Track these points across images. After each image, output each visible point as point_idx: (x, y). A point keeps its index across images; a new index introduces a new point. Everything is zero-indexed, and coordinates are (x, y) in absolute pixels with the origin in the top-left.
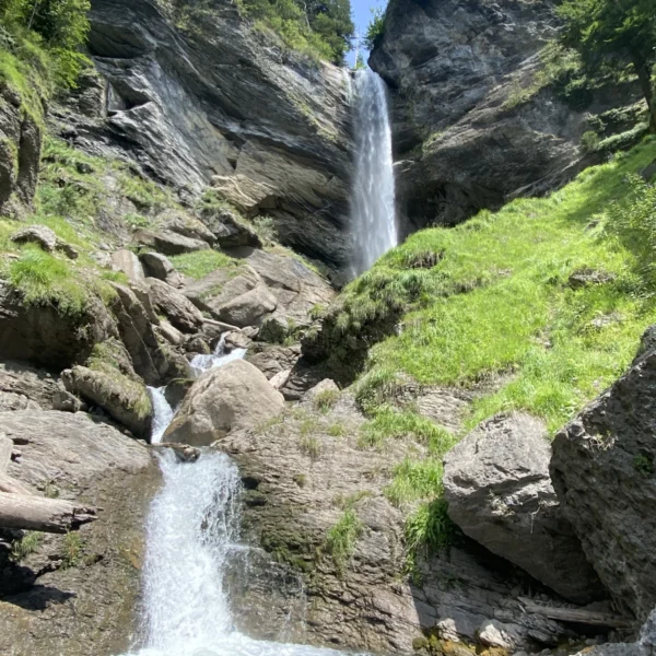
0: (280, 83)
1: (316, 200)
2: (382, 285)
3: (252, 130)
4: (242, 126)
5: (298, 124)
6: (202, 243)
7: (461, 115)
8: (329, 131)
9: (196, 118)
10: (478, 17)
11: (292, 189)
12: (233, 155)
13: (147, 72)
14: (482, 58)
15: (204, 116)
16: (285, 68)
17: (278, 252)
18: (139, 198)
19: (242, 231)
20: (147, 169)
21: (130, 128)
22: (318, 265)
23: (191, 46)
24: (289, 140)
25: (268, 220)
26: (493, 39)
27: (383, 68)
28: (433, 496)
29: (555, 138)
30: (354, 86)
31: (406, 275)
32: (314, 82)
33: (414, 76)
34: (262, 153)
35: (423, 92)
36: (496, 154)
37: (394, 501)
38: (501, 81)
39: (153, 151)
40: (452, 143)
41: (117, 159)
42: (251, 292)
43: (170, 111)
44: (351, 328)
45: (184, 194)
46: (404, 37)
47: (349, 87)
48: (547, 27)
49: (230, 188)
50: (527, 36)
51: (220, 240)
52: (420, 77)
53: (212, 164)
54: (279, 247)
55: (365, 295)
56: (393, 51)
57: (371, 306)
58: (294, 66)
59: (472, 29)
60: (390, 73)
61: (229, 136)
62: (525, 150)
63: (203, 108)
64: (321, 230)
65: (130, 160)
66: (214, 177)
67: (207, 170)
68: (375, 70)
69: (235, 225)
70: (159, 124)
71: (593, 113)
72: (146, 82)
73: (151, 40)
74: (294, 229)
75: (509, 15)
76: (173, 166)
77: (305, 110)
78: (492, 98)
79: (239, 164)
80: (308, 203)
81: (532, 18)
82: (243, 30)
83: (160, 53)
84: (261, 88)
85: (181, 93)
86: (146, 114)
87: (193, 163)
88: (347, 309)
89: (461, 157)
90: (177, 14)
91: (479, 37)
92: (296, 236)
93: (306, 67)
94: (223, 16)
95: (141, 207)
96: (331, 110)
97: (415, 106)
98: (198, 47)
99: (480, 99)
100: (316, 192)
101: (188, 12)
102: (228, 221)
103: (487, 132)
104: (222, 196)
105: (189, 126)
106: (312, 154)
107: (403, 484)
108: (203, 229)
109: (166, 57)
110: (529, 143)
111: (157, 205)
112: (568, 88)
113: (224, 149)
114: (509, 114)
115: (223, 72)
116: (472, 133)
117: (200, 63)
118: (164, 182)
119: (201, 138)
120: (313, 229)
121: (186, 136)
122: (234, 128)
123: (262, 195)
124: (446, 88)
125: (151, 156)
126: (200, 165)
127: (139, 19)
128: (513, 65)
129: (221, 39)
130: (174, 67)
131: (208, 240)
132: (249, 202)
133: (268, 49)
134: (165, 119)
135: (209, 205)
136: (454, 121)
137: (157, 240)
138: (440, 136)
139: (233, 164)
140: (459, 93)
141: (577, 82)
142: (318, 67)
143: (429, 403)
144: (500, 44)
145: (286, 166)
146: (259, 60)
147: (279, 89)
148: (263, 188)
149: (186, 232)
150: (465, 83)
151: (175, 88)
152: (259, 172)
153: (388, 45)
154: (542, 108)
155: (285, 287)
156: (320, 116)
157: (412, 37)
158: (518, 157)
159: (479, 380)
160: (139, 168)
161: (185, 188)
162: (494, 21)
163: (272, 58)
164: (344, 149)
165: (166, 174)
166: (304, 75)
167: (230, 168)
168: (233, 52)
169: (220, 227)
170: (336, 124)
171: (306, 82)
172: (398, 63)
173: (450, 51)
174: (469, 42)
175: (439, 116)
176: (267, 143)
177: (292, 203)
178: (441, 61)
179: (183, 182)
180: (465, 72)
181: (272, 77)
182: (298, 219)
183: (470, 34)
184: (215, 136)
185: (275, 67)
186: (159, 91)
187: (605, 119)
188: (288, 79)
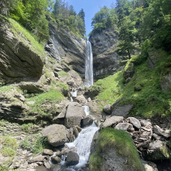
0: (75, 43)
1: (79, 63)
2: (95, 87)
3: (69, 50)
4: (67, 49)
5: (77, 50)
6: (61, 69)
7: (103, 52)
8: (82, 51)
9: (60, 47)
10: (107, 37)
11: (75, 61)
12: (66, 54)
13: (52, 38)
14: (107, 43)
15: (61, 46)
16: (75, 40)
17: (73, 71)
18: (51, 61)
19: (68, 68)
20: (52, 56)
21: (49, 48)
22: (78, 73)
23: (60, 35)
24: (75, 52)
25: (71, 66)
26: (109, 40)
27: (91, 41)
28: (102, 109)
29: (116, 59)
30: (86, 44)
31: (98, 86)
32: (80, 43)
33: (96, 44)
34: (71, 54)
35: (97, 47)
36: (107, 60)
37: (100, 109)
38: (109, 48)
39: (53, 52)
40: (101, 57)
41: (47, 53)
42: (71, 80)
43: (56, 46)
44: (92, 92)
45: (58, 60)
46: (95, 37)
47: (85, 44)
48: (117, 40)
49: (65, 60)
50: (114, 41)
51: (64, 69)
52: (97, 44)
53: (62, 55)
54: (73, 70)
55: (93, 88)
56: (93, 39)
57: (94, 89)
58: (77, 40)
59: (106, 38)
60: (92, 42)
61: (65, 50)
62: (112, 60)
63: (61, 45)
64: (79, 68)
65: (49, 54)
66: (63, 57)
67: (61, 56)
68: (90, 41)
69: (67, 67)
70: (54, 48)
71: (122, 56)
72: (52, 40)
73: (53, 33)
74: (75, 67)
75: (111, 37)
76: (56, 55)
77: (78, 48)
78: (108, 50)
79: (67, 55)
80: (78, 63)
81: (115, 38)
82: (69, 33)
83: (55, 35)
84: (71, 43)
85: (58, 42)
86: (52, 46)
87: (59, 55)
88: (91, 89)
89: (102, 59)
90: (58, 29)
91: (107, 40)
92: (75, 68)
93: (79, 40)
94: (66, 30)
95: (52, 63)
96: (82, 48)
97: (96, 49)
98: (61, 35)
99: (106, 50)
100: (79, 61)
101: (60, 29)
102: (65, 66)
103: (107, 56)
104: (64, 61)
105: (59, 48)
106: (79, 55)
107: (100, 108)
108: (62, 67)
109: (56, 36)
110: (112, 59)
111: (54, 63)
112: (119, 52)
113: (64, 53)
114: (110, 54)
115: (65, 40)
116: (104, 56)
117: (61, 38)
118: (54, 58)
119: (60, 50)
120: (78, 67)
121: (58, 50)
122: (66, 49)
123: (70, 61)
124: (101, 47)
125: (52, 53)
126: (60, 55)
127: (51, 29)
128: (111, 45)
129: (65, 34)
130: (57, 38)
131: (62, 69)
132: (68, 62)
133: (73, 37)
134: (55, 47)
135: (62, 63)
136: (102, 53)
137: (55, 69)
138: (100, 55)
139: (66, 55)
140: (103, 48)
141: (120, 51)
142: (81, 40)
143: (102, 102)
144: (110, 42)
145: (74, 57)
146: (71, 39)
147: (74, 44)
148: (71, 60)
149: (59, 68)
150: (104, 47)
151: (57, 41)
152: (70, 57)
153: (92, 38)
154: (115, 54)
155: (75, 78)
156: (81, 49)
157: (96, 37)
158: (111, 61)
159: (106, 100)
160: (50, 55)
161: (58, 59)
162: (109, 38)
163: (73, 38)
164: (84, 55)
165: (55, 57)
166: (78, 41)
167: (65, 56)
168: (67, 37)
169: (64, 67)
170: (83, 50)
171: (79, 43)
172: (94, 41)
173: (102, 41)
174: (105, 40)
175: (100, 52)
176: (72, 52)
177: (75, 63)
178: (100, 43)
179: (57, 58)
180: (104, 45)
181: (73, 42)
182: (76, 65)
183: (106, 39)
184: (63, 50)
185: (74, 40)
186: (54, 42)
187: (123, 57)
188: (76, 42)
